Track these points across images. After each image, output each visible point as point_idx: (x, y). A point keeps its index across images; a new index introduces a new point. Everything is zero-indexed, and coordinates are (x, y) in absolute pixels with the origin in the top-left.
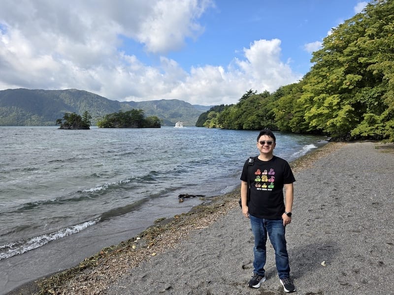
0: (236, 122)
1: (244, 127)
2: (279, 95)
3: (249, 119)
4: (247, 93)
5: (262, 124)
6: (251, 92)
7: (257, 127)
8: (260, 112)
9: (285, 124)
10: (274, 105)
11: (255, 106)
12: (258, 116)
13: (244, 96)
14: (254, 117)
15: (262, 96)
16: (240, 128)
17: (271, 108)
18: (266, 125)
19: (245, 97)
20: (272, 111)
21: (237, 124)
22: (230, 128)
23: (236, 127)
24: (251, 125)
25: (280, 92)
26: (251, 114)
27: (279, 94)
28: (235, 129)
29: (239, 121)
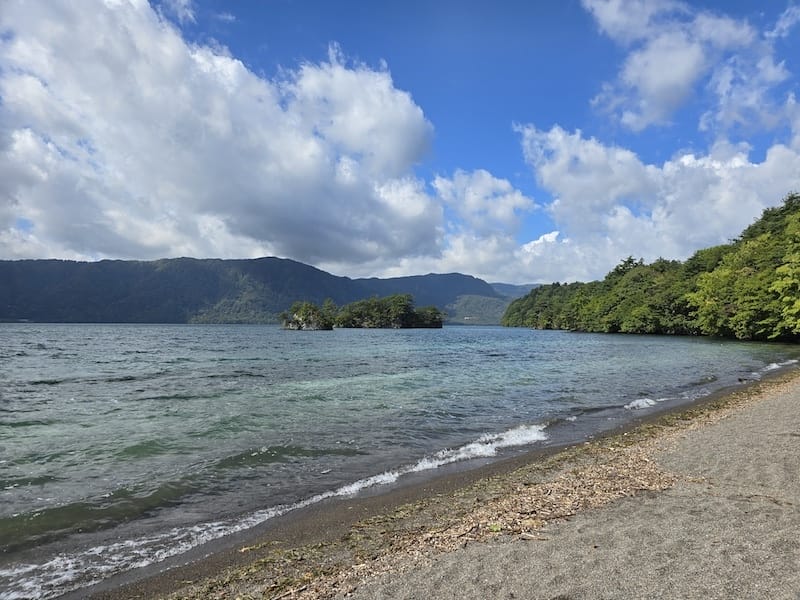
0: (605, 319)
1: (623, 328)
2: (695, 268)
3: (634, 313)
4: (623, 263)
5: (663, 323)
6: (630, 261)
7: (650, 328)
8: (658, 300)
9: (720, 323)
10: (685, 287)
11: (644, 288)
12: (652, 307)
13: (617, 269)
14: (644, 309)
15: (657, 270)
16: (615, 330)
17: (679, 293)
18: (671, 324)
19: (619, 272)
20: (682, 298)
21: (608, 322)
22: (590, 329)
23: (605, 329)
24: (637, 325)
25: (696, 263)
26: (636, 302)
27: (696, 266)
28: (603, 332)
29: (611, 317)
